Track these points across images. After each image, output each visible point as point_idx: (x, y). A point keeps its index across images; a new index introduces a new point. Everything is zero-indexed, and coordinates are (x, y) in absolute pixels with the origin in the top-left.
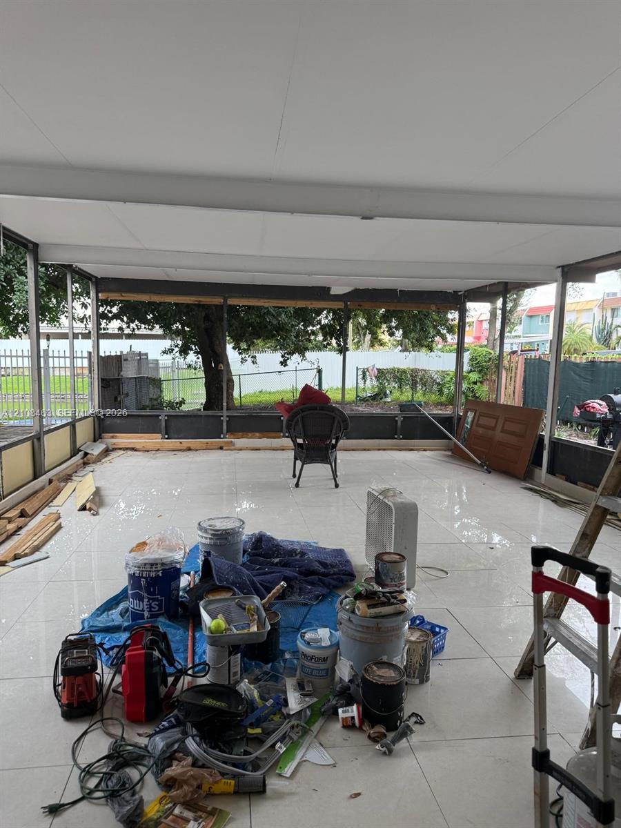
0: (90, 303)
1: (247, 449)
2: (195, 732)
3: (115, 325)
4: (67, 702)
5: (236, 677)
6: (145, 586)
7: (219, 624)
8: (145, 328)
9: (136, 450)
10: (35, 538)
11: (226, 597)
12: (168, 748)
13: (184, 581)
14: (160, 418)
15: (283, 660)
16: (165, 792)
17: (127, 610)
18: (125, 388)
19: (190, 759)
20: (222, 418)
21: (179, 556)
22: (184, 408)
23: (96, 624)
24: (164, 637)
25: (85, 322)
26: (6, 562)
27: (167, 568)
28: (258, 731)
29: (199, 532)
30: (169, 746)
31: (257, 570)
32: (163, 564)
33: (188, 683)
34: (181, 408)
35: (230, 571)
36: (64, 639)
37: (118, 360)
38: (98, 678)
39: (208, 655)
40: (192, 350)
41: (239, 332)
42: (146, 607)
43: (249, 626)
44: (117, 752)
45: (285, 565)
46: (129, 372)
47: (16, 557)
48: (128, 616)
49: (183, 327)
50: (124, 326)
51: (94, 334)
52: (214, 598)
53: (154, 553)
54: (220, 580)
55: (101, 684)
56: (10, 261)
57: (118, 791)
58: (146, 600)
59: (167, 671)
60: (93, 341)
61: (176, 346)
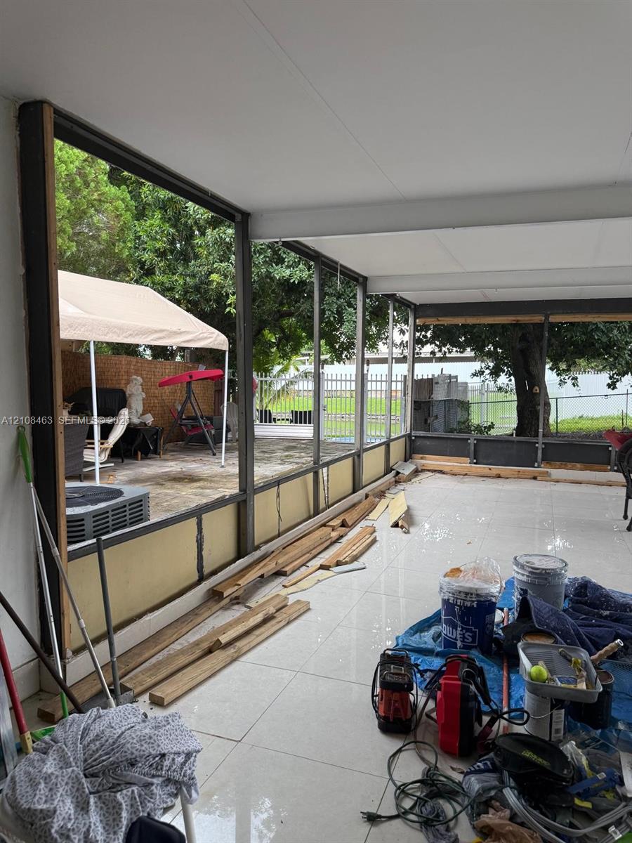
0: (408, 328)
1: (565, 481)
2: (513, 784)
3: (428, 349)
4: (383, 715)
5: (558, 735)
6: (459, 615)
7: (540, 671)
8: (457, 351)
9: (444, 473)
10: (354, 548)
11: (547, 643)
12: (484, 792)
13: (499, 616)
14: (469, 441)
15: (616, 730)
16: (481, 838)
17: (439, 635)
18: (435, 411)
19: (507, 813)
20: (537, 445)
21: (494, 589)
22: (493, 432)
23: (410, 643)
24: (481, 672)
25: (402, 348)
26: (330, 567)
27: (482, 600)
28: (588, 805)
29: (515, 568)
30: (486, 790)
31: (581, 620)
32: (478, 595)
33: (504, 727)
34: (489, 432)
35: (552, 615)
36: (383, 652)
37: (430, 383)
38: (412, 698)
39: (526, 702)
40: (503, 371)
41: (559, 351)
42: (459, 636)
43: (575, 682)
44: (431, 780)
45: (617, 620)
46: (439, 395)
47: (338, 564)
48: (440, 642)
49: (495, 348)
50: (437, 350)
51: (410, 359)
52: (532, 642)
53: (468, 582)
54: (539, 623)
55: (415, 706)
56: (342, 294)
57: (433, 821)
58: (459, 629)
59: (482, 709)
60: (409, 365)
61: (487, 368)
